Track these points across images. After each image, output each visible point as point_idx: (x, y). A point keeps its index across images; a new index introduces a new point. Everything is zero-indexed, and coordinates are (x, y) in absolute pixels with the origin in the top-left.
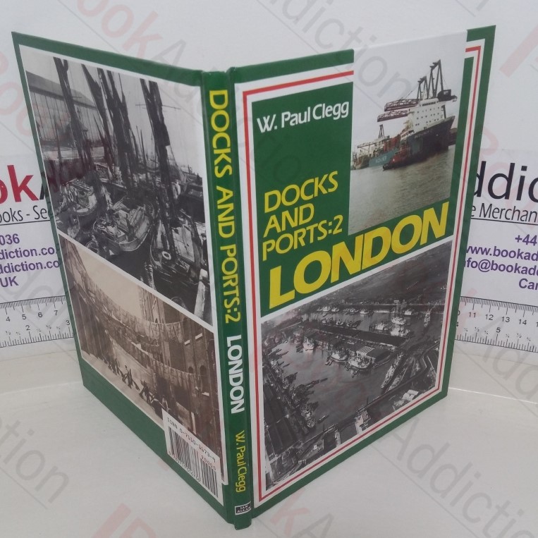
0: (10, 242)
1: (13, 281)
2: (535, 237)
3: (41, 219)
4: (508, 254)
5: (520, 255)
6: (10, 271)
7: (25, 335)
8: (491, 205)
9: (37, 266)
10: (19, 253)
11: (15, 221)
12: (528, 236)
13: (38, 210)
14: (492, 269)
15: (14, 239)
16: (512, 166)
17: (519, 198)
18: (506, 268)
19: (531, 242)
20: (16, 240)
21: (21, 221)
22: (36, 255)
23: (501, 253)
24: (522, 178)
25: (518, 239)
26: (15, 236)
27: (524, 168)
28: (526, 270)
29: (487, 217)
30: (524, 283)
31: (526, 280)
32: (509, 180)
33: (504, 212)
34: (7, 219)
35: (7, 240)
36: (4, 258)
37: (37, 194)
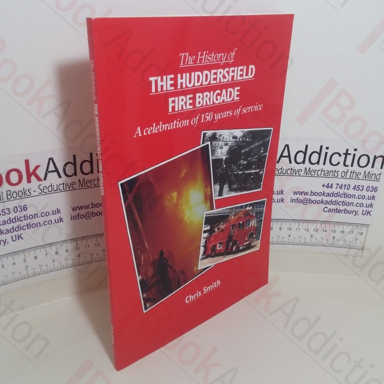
0: (21, 210)
1: (20, 237)
2: (332, 184)
3: (43, 193)
4: (318, 194)
5: (324, 194)
6: (19, 230)
8: (310, 168)
9: (37, 225)
10: (26, 217)
11: (26, 196)
12: (328, 184)
13: (41, 187)
14: (309, 203)
15: (25, 208)
16: (321, 147)
17: (324, 164)
19: (330, 187)
21: (30, 196)
22: (37, 217)
23: (314, 194)
24: (326, 153)
25: (323, 186)
26: (25, 206)
27: (327, 148)
28: (327, 202)
29: (308, 175)
30: (326, 209)
32: (320, 154)
33: (317, 171)
34: (20, 195)
35: (19, 209)
36: (16, 222)
37: (42, 177)
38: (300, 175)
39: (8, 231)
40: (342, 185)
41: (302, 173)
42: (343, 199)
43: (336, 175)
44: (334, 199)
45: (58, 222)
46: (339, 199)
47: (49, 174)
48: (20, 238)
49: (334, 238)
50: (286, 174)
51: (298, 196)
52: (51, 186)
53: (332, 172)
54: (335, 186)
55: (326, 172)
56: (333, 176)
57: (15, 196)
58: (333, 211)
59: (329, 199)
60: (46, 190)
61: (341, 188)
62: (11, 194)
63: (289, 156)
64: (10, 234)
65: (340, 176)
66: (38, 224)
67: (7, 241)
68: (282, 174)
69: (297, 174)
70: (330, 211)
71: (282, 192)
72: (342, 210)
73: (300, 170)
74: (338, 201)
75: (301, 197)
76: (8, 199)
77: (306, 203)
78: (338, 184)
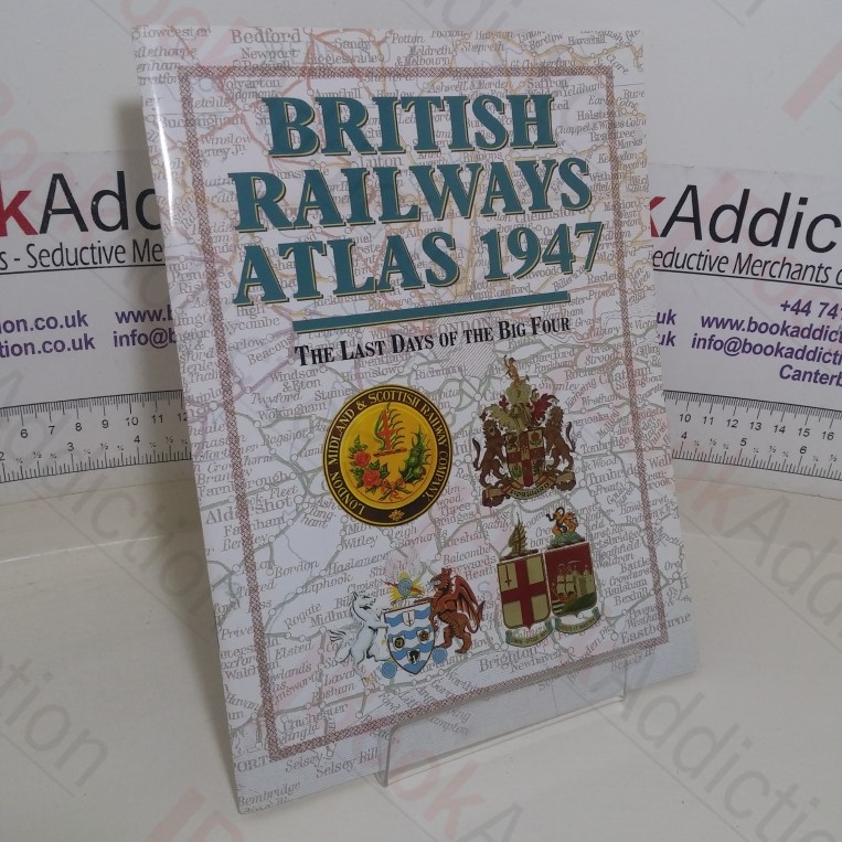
2: (810, 302)
3: (39, 267)
4: (769, 329)
5: (785, 329)
8: (751, 255)
9: (27, 348)
12: (799, 302)
13: (35, 251)
14: (743, 351)
16: (787, 196)
17: (792, 245)
18: (764, 350)
19: (803, 311)
21: (4, 270)
22: (26, 329)
23: (758, 327)
24: (799, 216)
25: (785, 306)
27: (803, 201)
28: (792, 353)
29: (743, 274)
30: (786, 372)
31: (791, 367)
32: (781, 217)
33: (769, 266)
37: (36, 223)
38: (721, 274)
41: (728, 269)
42: (836, 346)
43: (822, 277)
44: (811, 344)
45: (81, 348)
46: (826, 345)
47: (54, 219)
49: (803, 450)
50: (686, 269)
51: (714, 330)
52: (61, 249)
53: (810, 270)
54: (816, 308)
55: (794, 269)
56: (814, 282)
58: (808, 376)
59: (798, 343)
60: (47, 261)
61: (834, 316)
63: (695, 220)
65: (832, 282)
66: (29, 347)
68: (673, 268)
69: (715, 271)
70: (798, 376)
71: (671, 318)
72: (833, 377)
73: (724, 260)
74: (824, 352)
75: (724, 334)
77: (734, 350)
78: (827, 305)
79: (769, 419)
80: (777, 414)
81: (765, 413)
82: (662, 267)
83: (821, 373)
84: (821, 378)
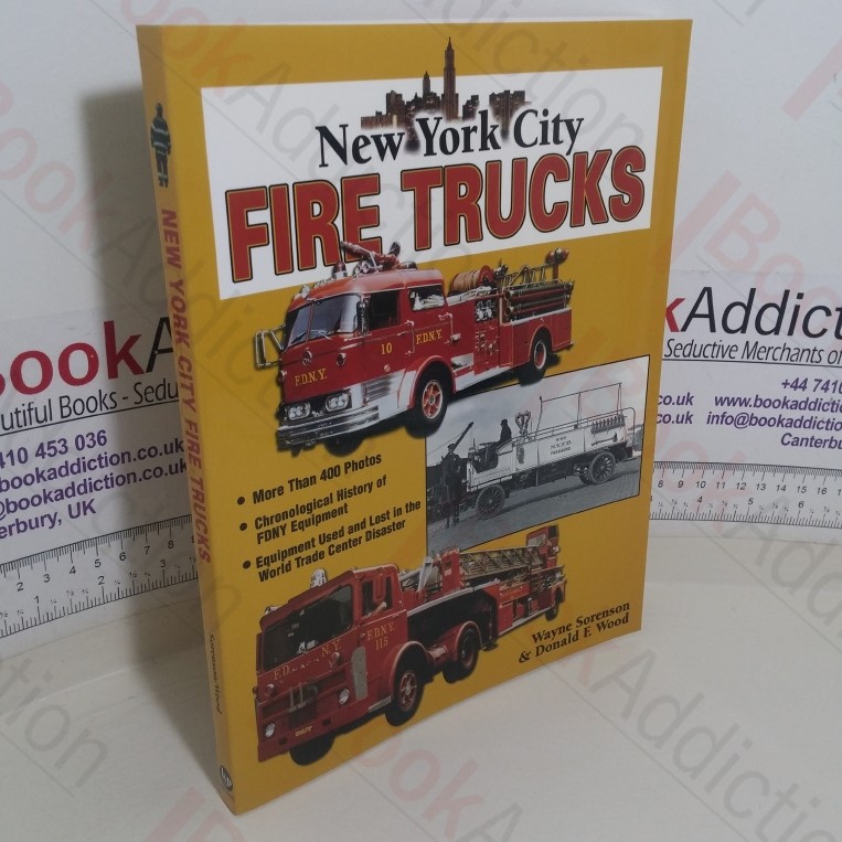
0: (91, 443)
1: (89, 506)
2: (805, 381)
3: (144, 403)
4: (772, 403)
5: (785, 403)
6: (86, 492)
7: (95, 593)
8: (756, 343)
9: (129, 478)
10: (103, 461)
12: (797, 380)
13: (141, 389)
14: (751, 424)
16: (787, 293)
17: (791, 333)
18: (767, 422)
19: (800, 387)
20: (102, 440)
21: (113, 409)
22: (130, 461)
24: (797, 308)
25: (785, 384)
26: (102, 434)
27: (800, 296)
28: (791, 423)
29: (751, 359)
30: (787, 439)
31: (790, 435)
32: (782, 311)
33: (772, 351)
34: (92, 407)
35: (88, 441)
36: (79, 471)
37: (144, 365)
38: (732, 360)
39: (61, 494)
40: (828, 382)
41: (737, 355)
42: (828, 415)
43: (816, 358)
44: (807, 414)
45: (177, 471)
46: (820, 415)
47: (160, 358)
48: (88, 511)
49: (801, 504)
50: (702, 357)
51: (725, 408)
52: (164, 385)
53: (806, 353)
54: (811, 384)
55: (793, 352)
56: (809, 362)
57: (79, 411)
58: (805, 441)
59: (796, 414)
60: (151, 396)
61: (826, 390)
62: (71, 405)
63: (711, 316)
64: (67, 501)
65: (824, 362)
66: (132, 477)
67: (57, 518)
68: (692, 357)
69: (727, 357)
70: (797, 442)
71: (689, 400)
73: (734, 348)
74: (818, 420)
75: (734, 411)
76: (62, 417)
77: (742, 424)
78: (820, 381)
79: (772, 480)
80: (779, 475)
81: (769, 475)
82: (682, 357)
83: (816, 438)
84: (816, 442)
